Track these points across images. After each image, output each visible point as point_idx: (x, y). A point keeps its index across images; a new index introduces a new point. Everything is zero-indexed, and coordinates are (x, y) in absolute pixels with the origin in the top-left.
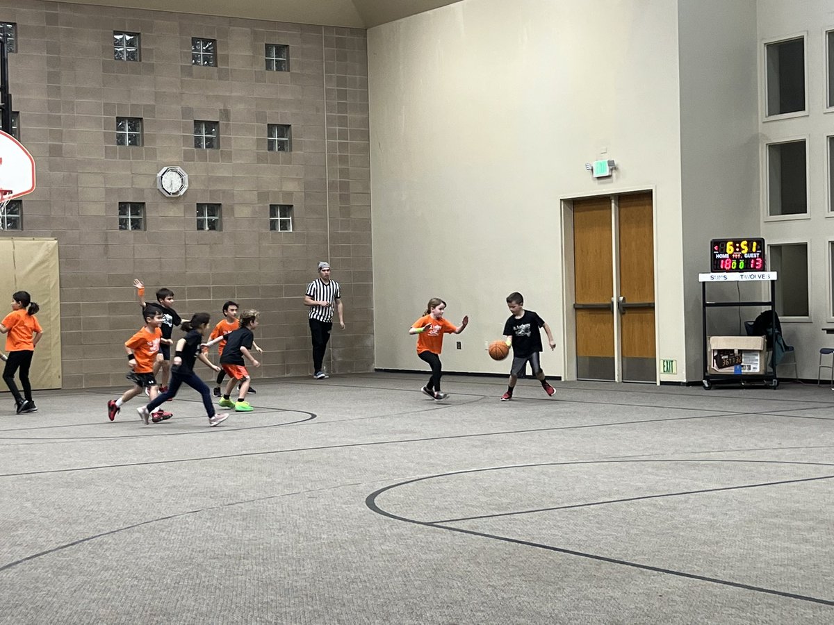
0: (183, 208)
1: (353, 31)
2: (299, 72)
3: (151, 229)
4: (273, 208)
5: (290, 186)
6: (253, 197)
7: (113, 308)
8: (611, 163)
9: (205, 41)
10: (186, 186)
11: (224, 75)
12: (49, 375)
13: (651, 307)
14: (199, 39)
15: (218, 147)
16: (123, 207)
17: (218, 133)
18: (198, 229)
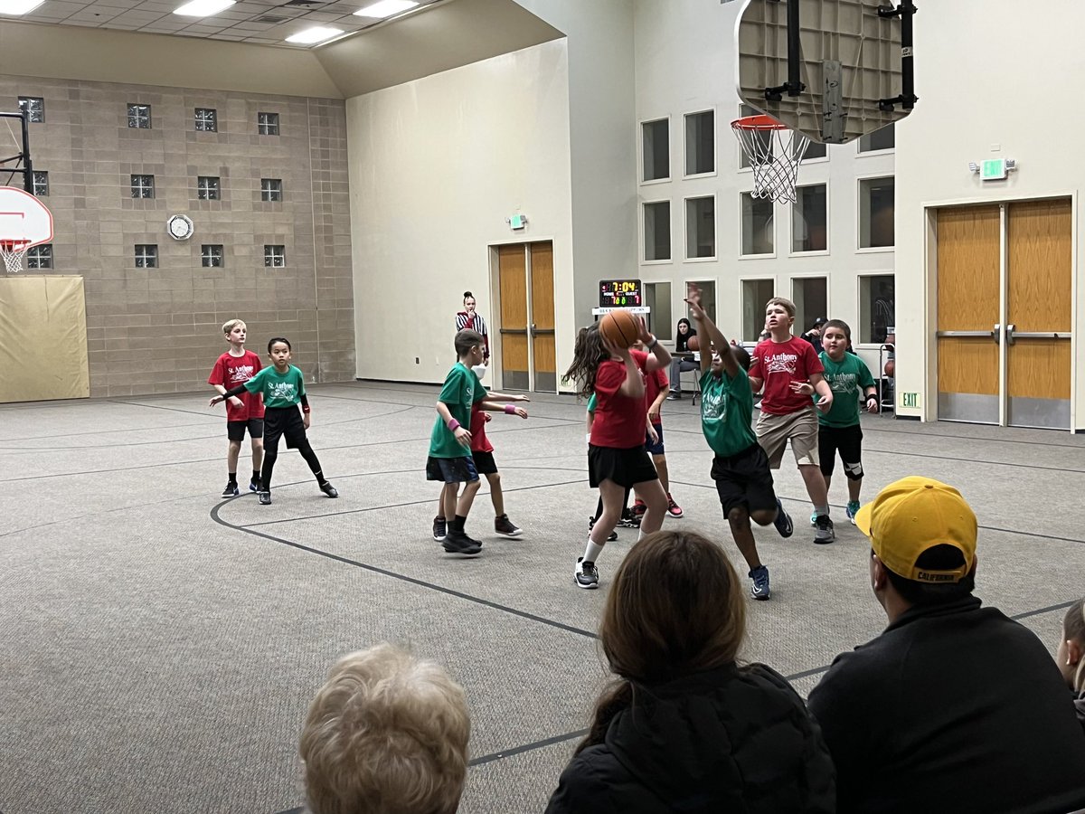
0: (190, 249)
1: (333, 101)
2: (287, 135)
3: (163, 265)
4: (267, 248)
5: (281, 230)
6: (249, 239)
7: (132, 331)
8: (523, 218)
9: (207, 111)
10: (192, 230)
11: (223, 139)
12: (79, 386)
13: (552, 333)
14: (201, 110)
15: (219, 199)
16: (139, 249)
17: (219, 186)
18: (203, 266)
